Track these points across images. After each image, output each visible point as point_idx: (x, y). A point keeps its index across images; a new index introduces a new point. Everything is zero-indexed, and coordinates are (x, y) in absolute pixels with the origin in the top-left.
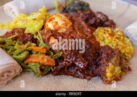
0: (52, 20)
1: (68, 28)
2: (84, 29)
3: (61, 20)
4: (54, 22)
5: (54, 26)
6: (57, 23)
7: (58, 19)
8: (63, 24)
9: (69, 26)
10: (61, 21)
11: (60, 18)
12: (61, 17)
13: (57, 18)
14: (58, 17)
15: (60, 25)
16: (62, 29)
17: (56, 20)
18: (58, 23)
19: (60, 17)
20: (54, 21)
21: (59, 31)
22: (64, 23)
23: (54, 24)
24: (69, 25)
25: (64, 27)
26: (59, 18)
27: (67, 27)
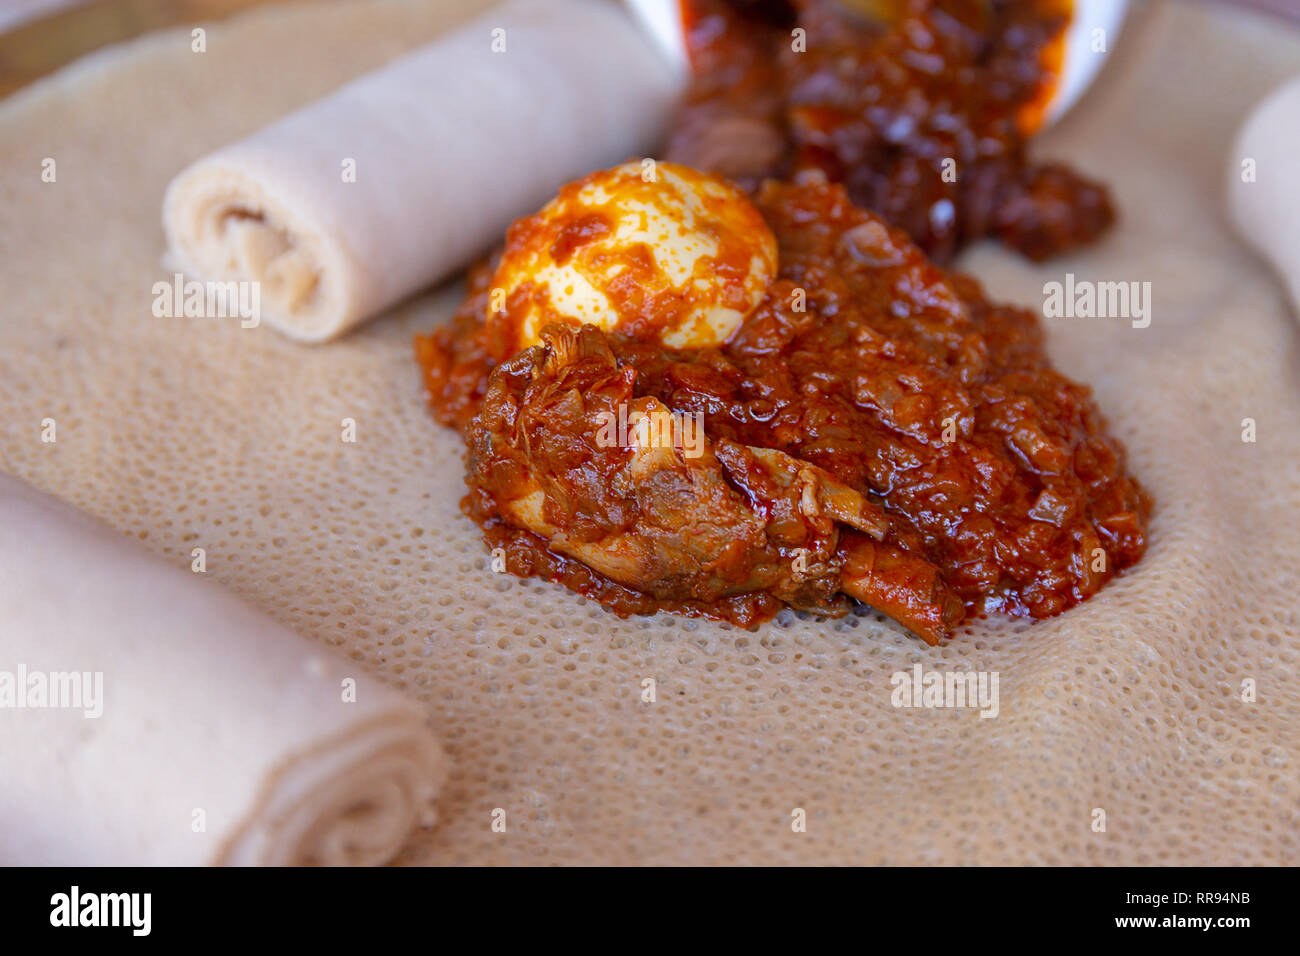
0: (587, 240)
1: (757, 297)
2: (895, 294)
3: (673, 227)
4: (614, 253)
5: (617, 298)
6: (642, 258)
7: (643, 215)
8: (704, 260)
9: (762, 277)
10: (683, 232)
11: (658, 204)
12: (671, 191)
13: (635, 205)
14: (642, 198)
15: (678, 280)
16: (698, 312)
17: (626, 234)
18: (659, 255)
19: (664, 196)
20: (609, 244)
21: (676, 340)
22: (711, 249)
23: (616, 269)
24: (757, 266)
25: (715, 290)
26: (650, 209)
27: (748, 283)
